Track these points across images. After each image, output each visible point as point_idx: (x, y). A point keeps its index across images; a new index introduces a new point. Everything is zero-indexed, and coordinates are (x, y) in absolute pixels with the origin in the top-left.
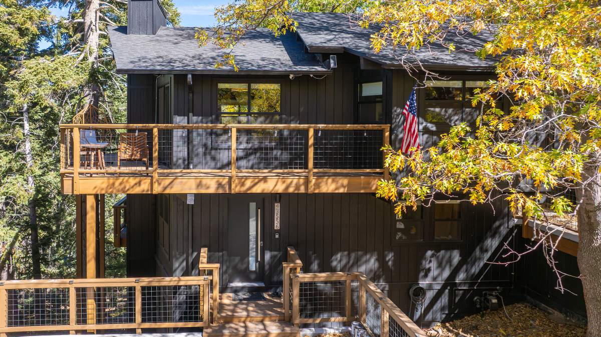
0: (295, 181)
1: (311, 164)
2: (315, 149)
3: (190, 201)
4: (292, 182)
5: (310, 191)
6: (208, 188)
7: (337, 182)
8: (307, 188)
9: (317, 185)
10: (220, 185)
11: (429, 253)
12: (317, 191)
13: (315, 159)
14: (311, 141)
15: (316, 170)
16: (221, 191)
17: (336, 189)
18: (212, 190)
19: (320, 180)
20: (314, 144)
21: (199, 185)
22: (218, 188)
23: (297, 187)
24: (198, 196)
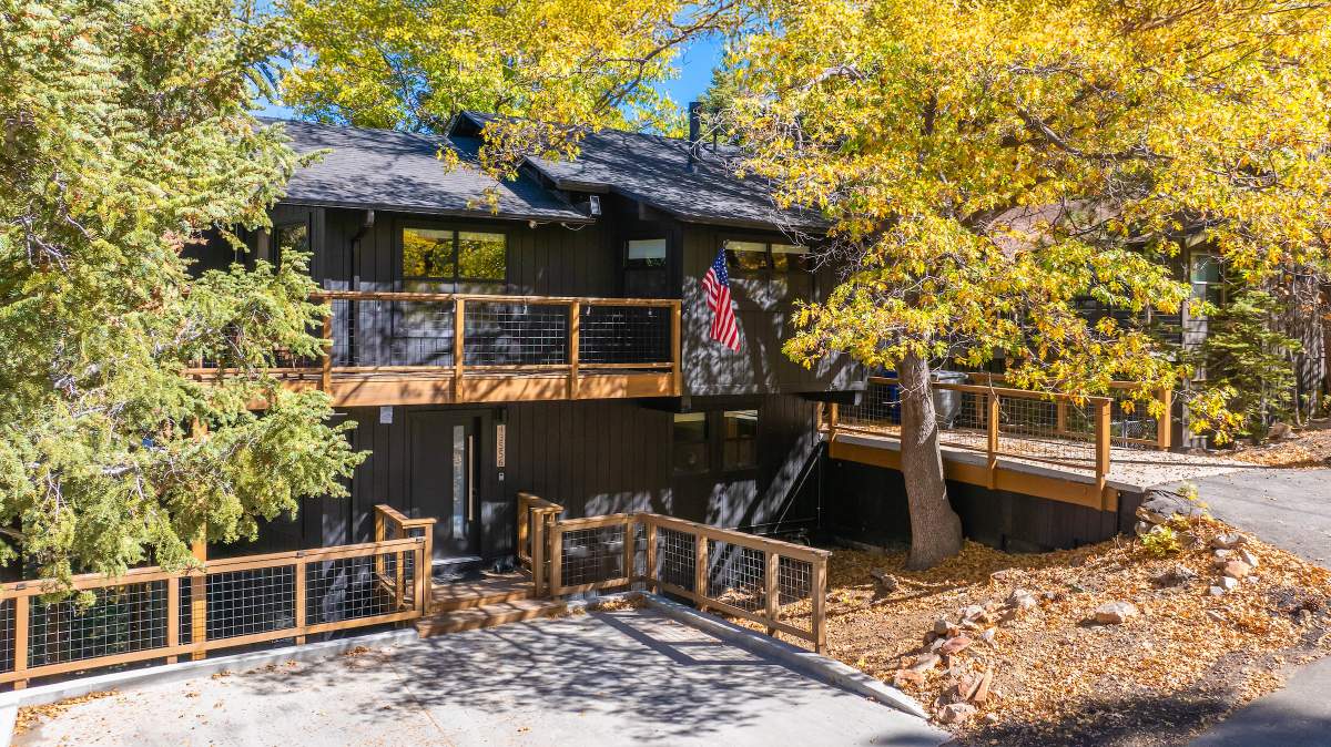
0: (554, 382)
1: (575, 356)
2: (581, 334)
3: (386, 418)
4: (549, 383)
5: (574, 397)
6: (419, 395)
7: (613, 383)
8: (569, 392)
9: (586, 386)
10: (437, 390)
11: (718, 487)
12: (584, 397)
13: (581, 349)
14: (576, 323)
15: (583, 366)
16: (440, 401)
17: (613, 391)
18: (425, 399)
19: (590, 379)
20: (580, 327)
21: (404, 391)
22: (435, 396)
23: (557, 391)
24: (398, 411)
